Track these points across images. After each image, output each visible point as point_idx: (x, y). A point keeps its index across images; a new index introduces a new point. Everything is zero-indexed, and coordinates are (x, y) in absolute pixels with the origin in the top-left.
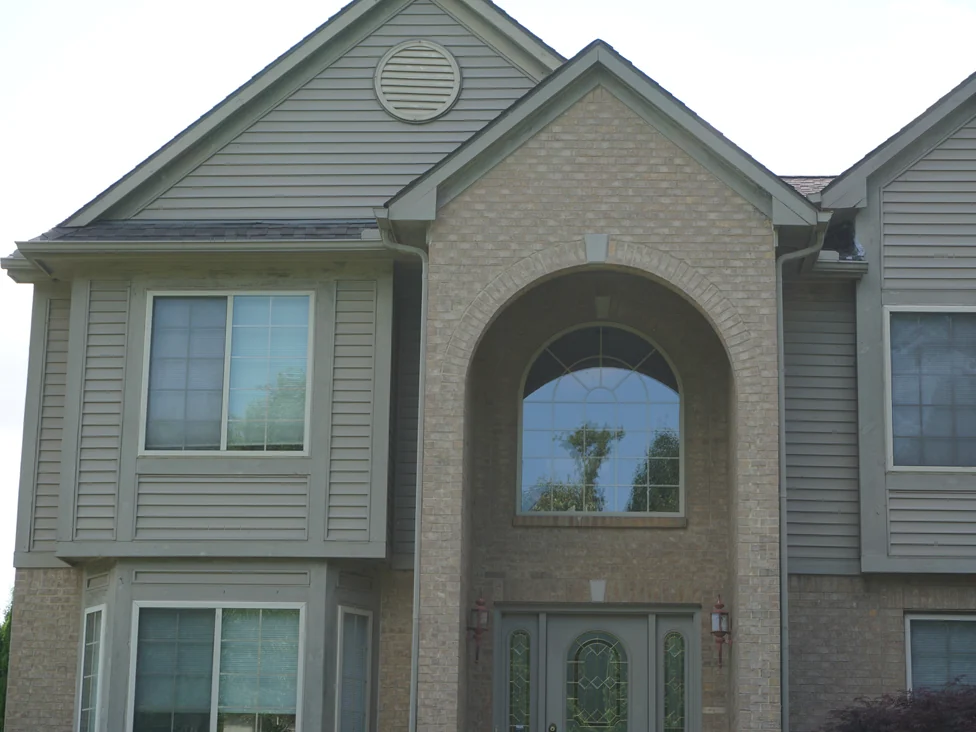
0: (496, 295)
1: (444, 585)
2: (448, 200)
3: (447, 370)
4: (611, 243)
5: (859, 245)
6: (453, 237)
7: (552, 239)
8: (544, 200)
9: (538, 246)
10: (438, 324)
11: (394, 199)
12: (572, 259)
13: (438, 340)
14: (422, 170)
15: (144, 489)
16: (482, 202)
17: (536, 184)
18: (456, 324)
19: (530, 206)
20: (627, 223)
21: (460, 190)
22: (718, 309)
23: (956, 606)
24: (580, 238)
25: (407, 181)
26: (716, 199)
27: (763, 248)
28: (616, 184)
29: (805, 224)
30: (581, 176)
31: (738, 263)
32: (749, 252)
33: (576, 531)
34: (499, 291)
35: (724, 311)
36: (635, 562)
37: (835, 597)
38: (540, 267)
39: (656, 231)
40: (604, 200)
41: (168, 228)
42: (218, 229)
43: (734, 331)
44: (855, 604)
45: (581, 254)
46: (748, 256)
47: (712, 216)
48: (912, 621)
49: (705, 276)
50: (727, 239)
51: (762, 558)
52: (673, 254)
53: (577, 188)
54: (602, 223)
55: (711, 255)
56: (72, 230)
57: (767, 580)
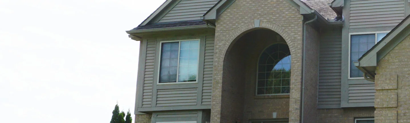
0: (232, 38)
1: (217, 116)
2: (220, 13)
3: (219, 59)
4: (261, 22)
5: (343, 17)
6: (222, 23)
7: (246, 22)
8: (245, 11)
9: (243, 24)
10: (217, 47)
11: (205, 14)
12: (251, 27)
13: (217, 51)
14: (212, 6)
15: (159, 93)
16: (229, 13)
17: (243, 7)
18: (222, 46)
19: (241, 13)
20: (265, 16)
21: (224, 10)
22: (287, 38)
23: (367, 116)
24: (253, 21)
25: (208, 9)
26: (288, 8)
27: (300, 21)
28: (263, 6)
29: (308, 13)
30: (254, 4)
31: (293, 25)
32: (296, 22)
33: (270, 99)
34: (232, 37)
35: (288, 39)
36: (284, 107)
37: (336, 115)
38: (243, 30)
39: (272, 18)
40: (260, 10)
41: (164, 25)
42: (175, 24)
43: (291, 44)
44: (341, 116)
45: (253, 25)
46: (295, 23)
47: (287, 13)
48: (357, 120)
49: (284, 29)
50: (290, 19)
51: (296, 105)
52: (276, 24)
53: (253, 8)
54: (259, 17)
55: (286, 23)
56: (141, 27)
57: (297, 111)
